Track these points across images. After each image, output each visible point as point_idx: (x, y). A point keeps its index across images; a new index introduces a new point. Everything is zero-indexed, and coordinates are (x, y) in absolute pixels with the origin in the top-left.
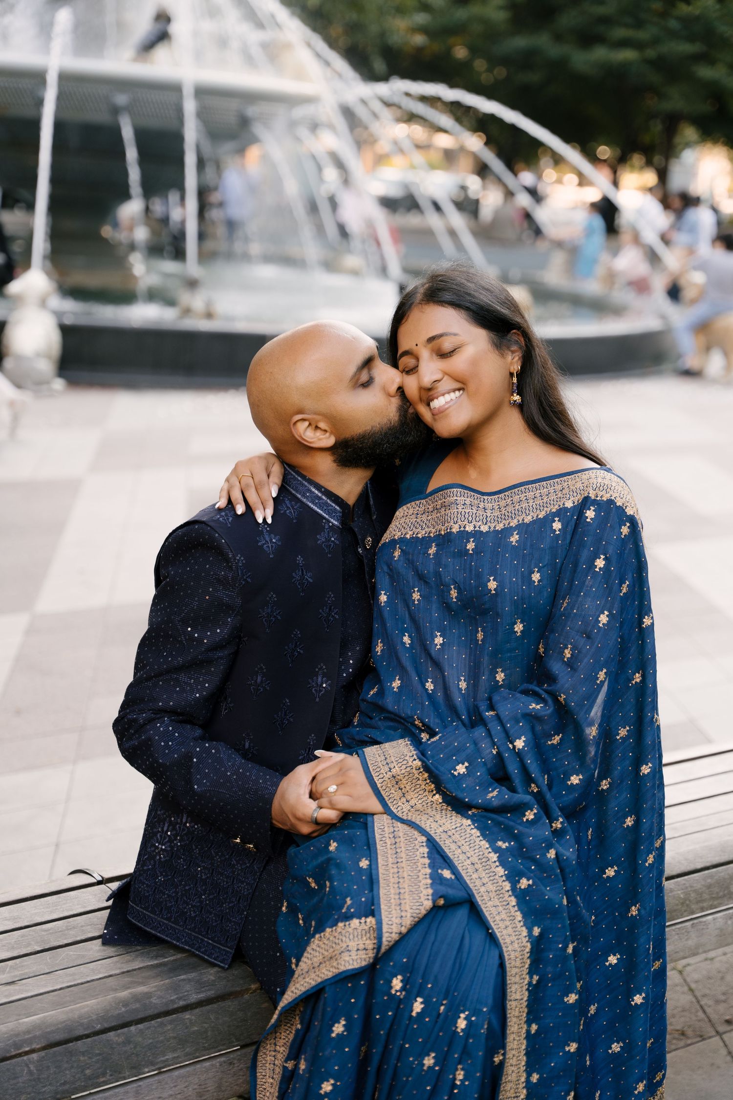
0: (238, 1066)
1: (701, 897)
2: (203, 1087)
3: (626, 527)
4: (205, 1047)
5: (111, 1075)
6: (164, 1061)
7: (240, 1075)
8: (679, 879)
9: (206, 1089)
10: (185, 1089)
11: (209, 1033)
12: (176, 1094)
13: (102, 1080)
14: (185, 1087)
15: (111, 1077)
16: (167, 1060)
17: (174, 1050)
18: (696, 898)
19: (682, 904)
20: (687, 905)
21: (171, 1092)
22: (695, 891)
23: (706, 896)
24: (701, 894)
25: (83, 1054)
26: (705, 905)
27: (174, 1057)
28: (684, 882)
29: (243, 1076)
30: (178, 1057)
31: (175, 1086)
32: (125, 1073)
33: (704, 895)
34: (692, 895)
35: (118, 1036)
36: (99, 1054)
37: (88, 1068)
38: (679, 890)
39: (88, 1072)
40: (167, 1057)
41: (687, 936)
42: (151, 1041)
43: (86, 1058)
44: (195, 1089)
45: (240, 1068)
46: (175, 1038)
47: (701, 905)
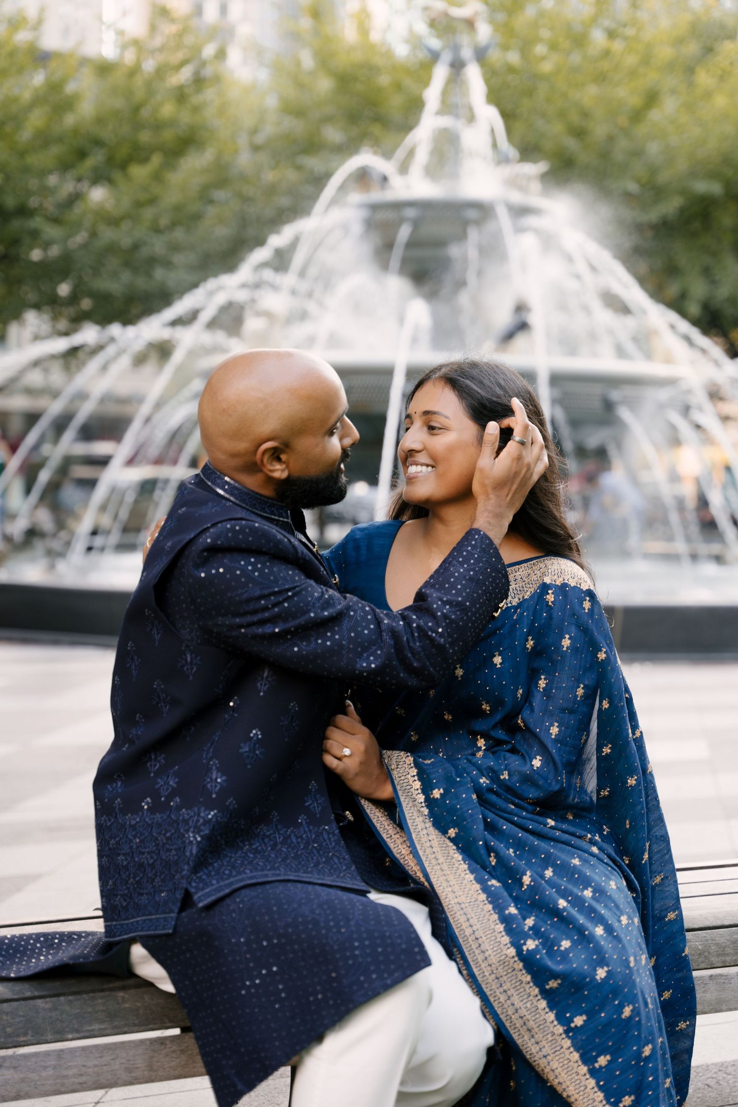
0: (170, 1048)
1: (723, 950)
2: (132, 1062)
3: (587, 602)
4: (134, 1023)
5: (32, 1036)
6: (89, 1031)
7: (172, 1057)
8: (699, 932)
9: (135, 1066)
10: (112, 1062)
11: (141, 1011)
12: (102, 1065)
13: (22, 1039)
14: (113, 1059)
15: (32, 1038)
16: (93, 1030)
17: (102, 1022)
18: (717, 951)
19: (700, 954)
20: (705, 957)
21: (96, 1063)
22: (717, 945)
23: (729, 950)
24: (724, 948)
25: (7, 1014)
26: (728, 959)
27: (101, 1029)
28: (705, 935)
29: (177, 1058)
30: (105, 1029)
31: (101, 1057)
32: (47, 1036)
33: (727, 949)
34: (713, 948)
35: (46, 1003)
36: (23, 1016)
37: (10, 1027)
38: (697, 942)
39: (9, 1030)
40: (93, 1027)
41: (704, 987)
42: (78, 1011)
43: (9, 1018)
44: (124, 1063)
45: (172, 1049)
46: (103, 1011)
47: (723, 958)
